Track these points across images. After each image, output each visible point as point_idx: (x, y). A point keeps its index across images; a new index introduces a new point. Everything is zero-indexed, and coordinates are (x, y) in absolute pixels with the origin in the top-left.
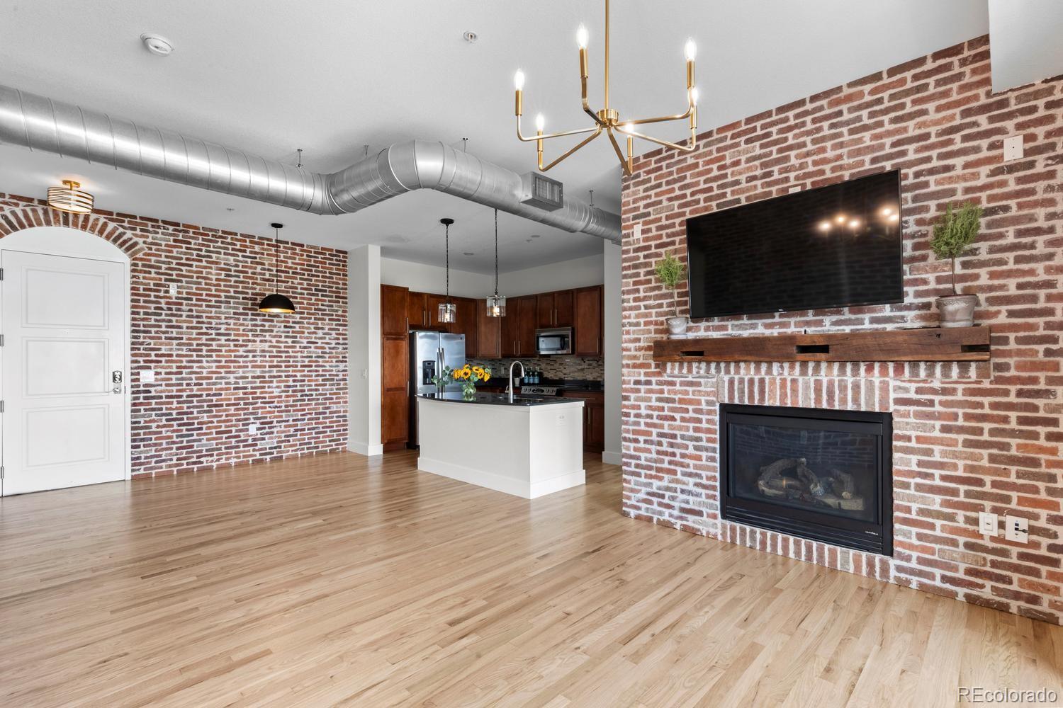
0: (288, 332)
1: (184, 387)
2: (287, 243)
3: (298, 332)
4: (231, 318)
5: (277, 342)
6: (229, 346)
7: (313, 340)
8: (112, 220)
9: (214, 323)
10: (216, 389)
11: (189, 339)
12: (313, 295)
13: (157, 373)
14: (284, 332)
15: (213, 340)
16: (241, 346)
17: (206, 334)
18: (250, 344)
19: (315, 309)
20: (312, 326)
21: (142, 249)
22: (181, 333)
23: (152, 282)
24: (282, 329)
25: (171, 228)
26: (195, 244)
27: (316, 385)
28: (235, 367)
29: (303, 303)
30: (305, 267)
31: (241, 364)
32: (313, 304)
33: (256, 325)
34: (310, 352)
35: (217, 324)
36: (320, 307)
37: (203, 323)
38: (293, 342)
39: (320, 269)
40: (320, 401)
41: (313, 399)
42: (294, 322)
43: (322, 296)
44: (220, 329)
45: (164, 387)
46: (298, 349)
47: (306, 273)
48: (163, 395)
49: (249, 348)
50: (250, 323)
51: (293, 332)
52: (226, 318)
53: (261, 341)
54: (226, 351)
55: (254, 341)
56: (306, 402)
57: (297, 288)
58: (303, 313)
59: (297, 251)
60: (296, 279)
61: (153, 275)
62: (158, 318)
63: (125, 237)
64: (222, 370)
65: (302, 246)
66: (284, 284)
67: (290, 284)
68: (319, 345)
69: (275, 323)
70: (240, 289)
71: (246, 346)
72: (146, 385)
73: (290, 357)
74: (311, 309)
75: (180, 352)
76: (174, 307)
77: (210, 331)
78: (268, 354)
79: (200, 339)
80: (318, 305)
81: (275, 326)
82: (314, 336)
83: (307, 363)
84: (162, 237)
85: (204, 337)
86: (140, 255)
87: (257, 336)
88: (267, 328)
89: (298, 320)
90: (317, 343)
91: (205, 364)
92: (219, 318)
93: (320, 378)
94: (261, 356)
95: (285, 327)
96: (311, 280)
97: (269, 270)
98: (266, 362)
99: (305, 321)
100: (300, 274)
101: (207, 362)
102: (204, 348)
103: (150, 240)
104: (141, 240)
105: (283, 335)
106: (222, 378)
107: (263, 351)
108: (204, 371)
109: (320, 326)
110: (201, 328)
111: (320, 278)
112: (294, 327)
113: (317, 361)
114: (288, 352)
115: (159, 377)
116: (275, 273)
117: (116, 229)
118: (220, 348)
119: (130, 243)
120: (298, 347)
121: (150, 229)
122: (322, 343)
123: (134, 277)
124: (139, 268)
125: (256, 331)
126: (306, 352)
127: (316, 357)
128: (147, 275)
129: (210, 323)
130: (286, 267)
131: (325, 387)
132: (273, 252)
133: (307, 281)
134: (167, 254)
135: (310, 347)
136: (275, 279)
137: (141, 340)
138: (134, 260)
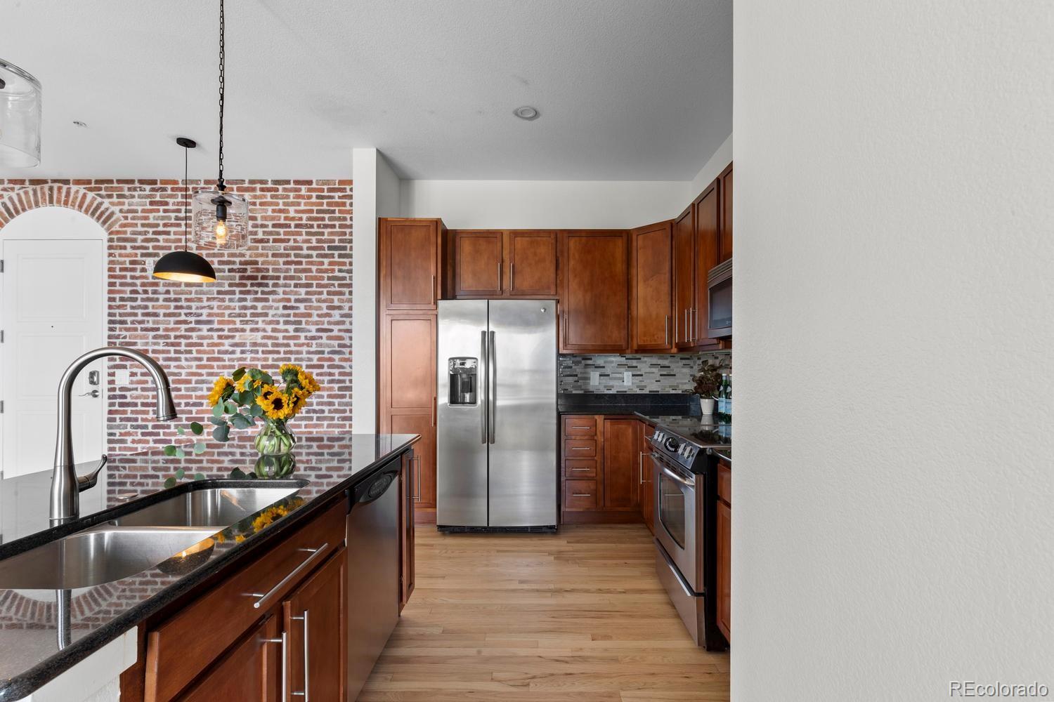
0: (289, 315)
2: (288, 182)
3: (303, 315)
4: (214, 299)
5: (274, 330)
6: (212, 337)
7: (326, 326)
8: (91, 190)
9: (194, 307)
10: (197, 397)
11: (166, 330)
12: (325, 256)
13: (133, 374)
14: (283, 315)
15: (192, 330)
16: (227, 337)
17: (185, 322)
18: (237, 334)
19: (329, 278)
20: (324, 305)
21: (118, 220)
22: (158, 322)
23: (128, 259)
24: (281, 311)
25: (148, 187)
26: (174, 204)
27: (329, 396)
28: (218, 367)
29: (310, 271)
30: (315, 215)
31: (227, 363)
32: (326, 271)
33: (245, 308)
34: (321, 345)
35: (197, 308)
36: (337, 274)
37: (181, 307)
38: (296, 330)
39: (337, 215)
40: (336, 422)
42: (297, 301)
43: (340, 256)
44: (201, 315)
45: (139, 392)
46: (302, 340)
47: (315, 223)
48: (139, 401)
49: (237, 340)
50: (238, 304)
51: (295, 315)
52: (208, 299)
53: (252, 330)
54: (209, 345)
55: (243, 330)
56: (315, 422)
57: (301, 248)
58: (310, 285)
59: (303, 192)
60: (300, 234)
61: (129, 251)
62: (134, 304)
63: (102, 209)
64: (204, 371)
65: (310, 182)
66: (283, 245)
67: (291, 243)
68: (335, 333)
69: (271, 303)
70: (226, 258)
71: (233, 337)
72: (122, 389)
73: (291, 352)
74: (323, 278)
75: (156, 347)
76: (150, 289)
77: (189, 319)
78: (260, 349)
79: (178, 329)
80: (333, 271)
81: (271, 308)
82: (326, 319)
83: (315, 362)
84: (138, 202)
85: (183, 327)
86: (116, 228)
87: (247, 322)
88: (259, 311)
89: (303, 296)
90: (331, 330)
91: (183, 363)
92: (200, 300)
93: (336, 386)
94: (252, 352)
95: (285, 308)
96: (323, 234)
97: (263, 226)
98: (258, 359)
99: (314, 298)
100: (306, 226)
101: (186, 359)
102: (183, 341)
103: (126, 207)
104: (116, 209)
105: (282, 320)
106: (203, 382)
107: (255, 344)
108: (183, 371)
109: (336, 303)
110: (180, 315)
111: (337, 229)
112: (297, 308)
113: (330, 359)
114: (288, 345)
115: (134, 379)
116: (270, 229)
117: (94, 199)
118: (201, 341)
119: (107, 214)
120: (303, 338)
121: (126, 193)
122: (340, 330)
123: (110, 255)
124: (115, 243)
125: (245, 315)
126: (314, 346)
127: (329, 353)
128: (123, 251)
129: (190, 307)
130: (286, 218)
131: (344, 400)
132: (269, 199)
133: (317, 235)
134: (144, 222)
135: (321, 337)
136: (271, 238)
137: (117, 333)
138: (110, 234)
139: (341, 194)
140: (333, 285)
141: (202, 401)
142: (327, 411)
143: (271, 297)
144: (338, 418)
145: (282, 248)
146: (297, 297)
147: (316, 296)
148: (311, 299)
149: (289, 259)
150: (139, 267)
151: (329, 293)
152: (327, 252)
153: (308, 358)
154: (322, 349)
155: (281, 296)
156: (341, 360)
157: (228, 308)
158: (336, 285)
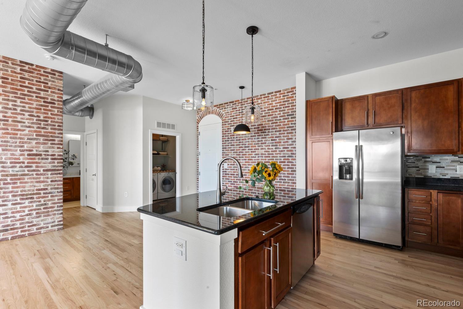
0: (273, 143)
1: (235, 171)
2: (272, 93)
3: (278, 142)
4: (250, 139)
5: (268, 149)
6: (249, 152)
7: (286, 146)
8: (218, 108)
11: (237, 150)
12: (286, 119)
13: (228, 165)
14: (271, 143)
15: (244, 150)
16: (254, 152)
17: (242, 147)
18: (257, 151)
20: (285, 138)
21: (224, 116)
22: (234, 148)
23: (227, 128)
24: (271, 142)
25: (231, 104)
26: (238, 108)
27: (288, 174)
28: (251, 162)
29: (280, 125)
30: (282, 103)
31: (254, 161)
32: (286, 125)
33: (259, 141)
34: (284, 154)
35: (245, 142)
36: (290, 125)
37: (241, 142)
38: (276, 148)
40: (290, 184)
41: (286, 182)
42: (276, 137)
43: (291, 118)
44: (246, 144)
45: (230, 170)
46: (278, 152)
47: (282, 107)
48: (230, 173)
49: (256, 153)
50: (257, 140)
51: (275, 143)
52: (248, 139)
53: (261, 149)
54: (248, 155)
55: (258, 149)
56: (282, 183)
57: (277, 117)
58: (280, 131)
59: (278, 96)
60: (277, 112)
62: (228, 142)
63: (221, 113)
64: (247, 164)
65: (280, 91)
66: (271, 117)
67: (274, 116)
68: (290, 149)
69: (267, 139)
70: (253, 124)
71: (255, 152)
72: (225, 169)
73: (274, 157)
74: (285, 128)
76: (232, 137)
78: (264, 156)
79: (239, 150)
81: (267, 140)
82: (286, 144)
83: (282, 160)
84: (229, 109)
85: (241, 149)
86: (224, 118)
87: (259, 146)
88: (263, 142)
89: (278, 135)
90: (288, 148)
92: (246, 139)
93: (290, 170)
94: (261, 157)
95: (272, 140)
96: (285, 110)
97: (265, 111)
98: (263, 160)
99: (282, 135)
100: (279, 108)
101: (242, 160)
102: (241, 154)
103: (226, 112)
104: (224, 113)
105: (271, 145)
107: (262, 154)
109: (290, 137)
110: (240, 145)
111: (290, 108)
112: (276, 140)
113: (288, 159)
114: (273, 154)
115: (229, 166)
116: (267, 111)
117: (219, 110)
118: (246, 153)
119: (222, 114)
120: (278, 151)
121: (226, 107)
122: (291, 148)
123: (223, 127)
124: (224, 123)
125: (259, 144)
126: (282, 154)
127: (287, 157)
128: (226, 126)
129: (243, 142)
130: (272, 107)
131: (293, 176)
132: (266, 101)
133: (283, 111)
134: (231, 115)
135: (284, 151)
136: (267, 115)
137: (224, 151)
138: (223, 121)
139: (291, 93)
140: (289, 130)
141: (247, 174)
142: (287, 180)
143: (267, 136)
144: (291, 183)
145: (271, 118)
146: (276, 136)
147: (283, 135)
148: (281, 136)
149: (273, 122)
150: (229, 130)
151: (287, 133)
152: (286, 117)
153: (280, 159)
154: (285, 155)
155: (271, 136)
156: (292, 159)
157: (254, 141)
158: (290, 130)
